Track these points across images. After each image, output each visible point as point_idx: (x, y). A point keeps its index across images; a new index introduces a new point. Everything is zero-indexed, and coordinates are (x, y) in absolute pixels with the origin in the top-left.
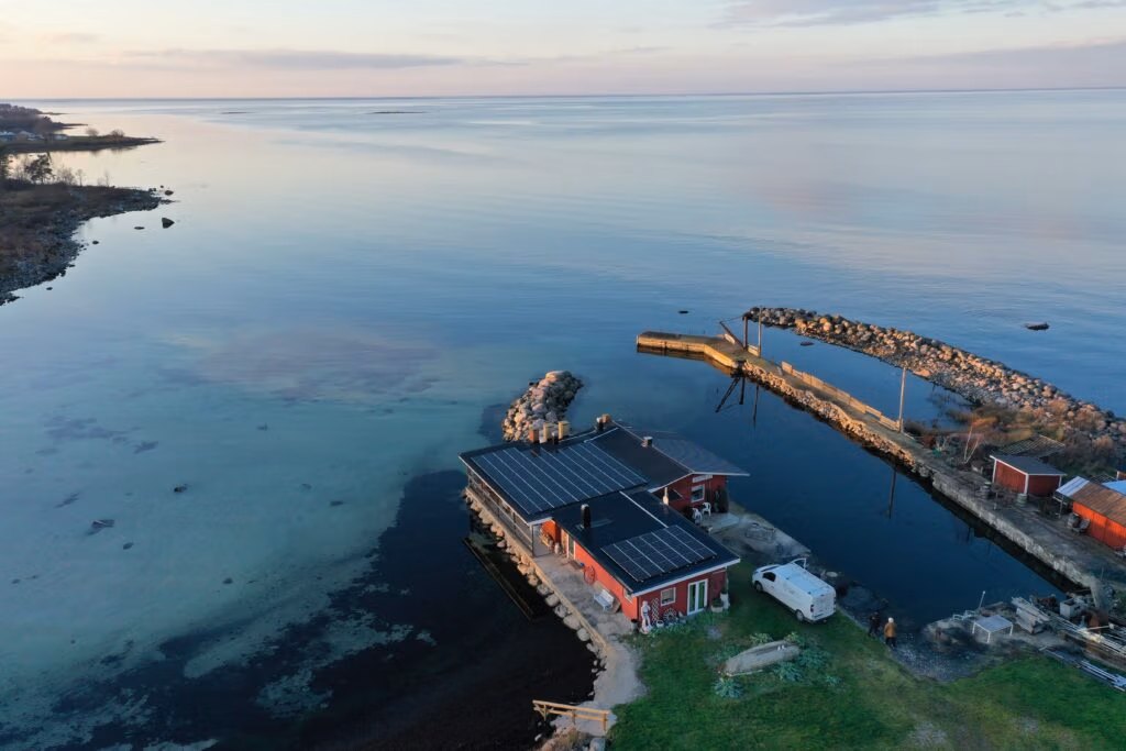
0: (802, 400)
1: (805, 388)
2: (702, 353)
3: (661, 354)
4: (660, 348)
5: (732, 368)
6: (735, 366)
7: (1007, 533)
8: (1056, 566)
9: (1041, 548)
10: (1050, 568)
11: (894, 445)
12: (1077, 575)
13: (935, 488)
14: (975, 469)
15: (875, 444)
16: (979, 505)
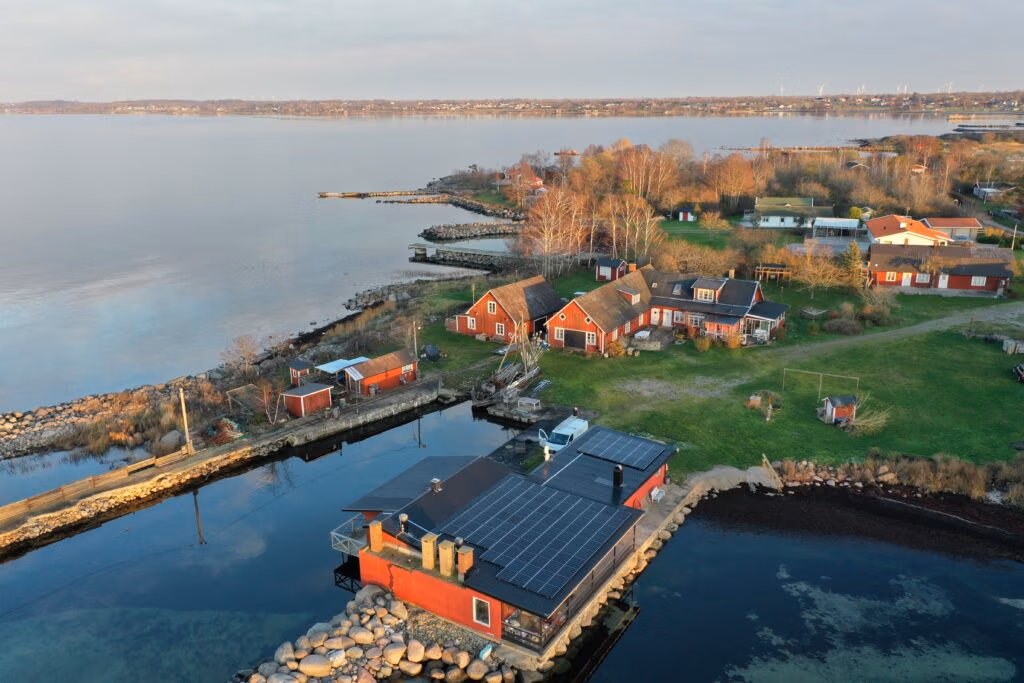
7: (377, 417)
8: (416, 405)
9: (403, 405)
10: (413, 409)
11: (217, 459)
12: (428, 397)
13: (298, 446)
14: (283, 421)
15: (196, 476)
16: (347, 421)
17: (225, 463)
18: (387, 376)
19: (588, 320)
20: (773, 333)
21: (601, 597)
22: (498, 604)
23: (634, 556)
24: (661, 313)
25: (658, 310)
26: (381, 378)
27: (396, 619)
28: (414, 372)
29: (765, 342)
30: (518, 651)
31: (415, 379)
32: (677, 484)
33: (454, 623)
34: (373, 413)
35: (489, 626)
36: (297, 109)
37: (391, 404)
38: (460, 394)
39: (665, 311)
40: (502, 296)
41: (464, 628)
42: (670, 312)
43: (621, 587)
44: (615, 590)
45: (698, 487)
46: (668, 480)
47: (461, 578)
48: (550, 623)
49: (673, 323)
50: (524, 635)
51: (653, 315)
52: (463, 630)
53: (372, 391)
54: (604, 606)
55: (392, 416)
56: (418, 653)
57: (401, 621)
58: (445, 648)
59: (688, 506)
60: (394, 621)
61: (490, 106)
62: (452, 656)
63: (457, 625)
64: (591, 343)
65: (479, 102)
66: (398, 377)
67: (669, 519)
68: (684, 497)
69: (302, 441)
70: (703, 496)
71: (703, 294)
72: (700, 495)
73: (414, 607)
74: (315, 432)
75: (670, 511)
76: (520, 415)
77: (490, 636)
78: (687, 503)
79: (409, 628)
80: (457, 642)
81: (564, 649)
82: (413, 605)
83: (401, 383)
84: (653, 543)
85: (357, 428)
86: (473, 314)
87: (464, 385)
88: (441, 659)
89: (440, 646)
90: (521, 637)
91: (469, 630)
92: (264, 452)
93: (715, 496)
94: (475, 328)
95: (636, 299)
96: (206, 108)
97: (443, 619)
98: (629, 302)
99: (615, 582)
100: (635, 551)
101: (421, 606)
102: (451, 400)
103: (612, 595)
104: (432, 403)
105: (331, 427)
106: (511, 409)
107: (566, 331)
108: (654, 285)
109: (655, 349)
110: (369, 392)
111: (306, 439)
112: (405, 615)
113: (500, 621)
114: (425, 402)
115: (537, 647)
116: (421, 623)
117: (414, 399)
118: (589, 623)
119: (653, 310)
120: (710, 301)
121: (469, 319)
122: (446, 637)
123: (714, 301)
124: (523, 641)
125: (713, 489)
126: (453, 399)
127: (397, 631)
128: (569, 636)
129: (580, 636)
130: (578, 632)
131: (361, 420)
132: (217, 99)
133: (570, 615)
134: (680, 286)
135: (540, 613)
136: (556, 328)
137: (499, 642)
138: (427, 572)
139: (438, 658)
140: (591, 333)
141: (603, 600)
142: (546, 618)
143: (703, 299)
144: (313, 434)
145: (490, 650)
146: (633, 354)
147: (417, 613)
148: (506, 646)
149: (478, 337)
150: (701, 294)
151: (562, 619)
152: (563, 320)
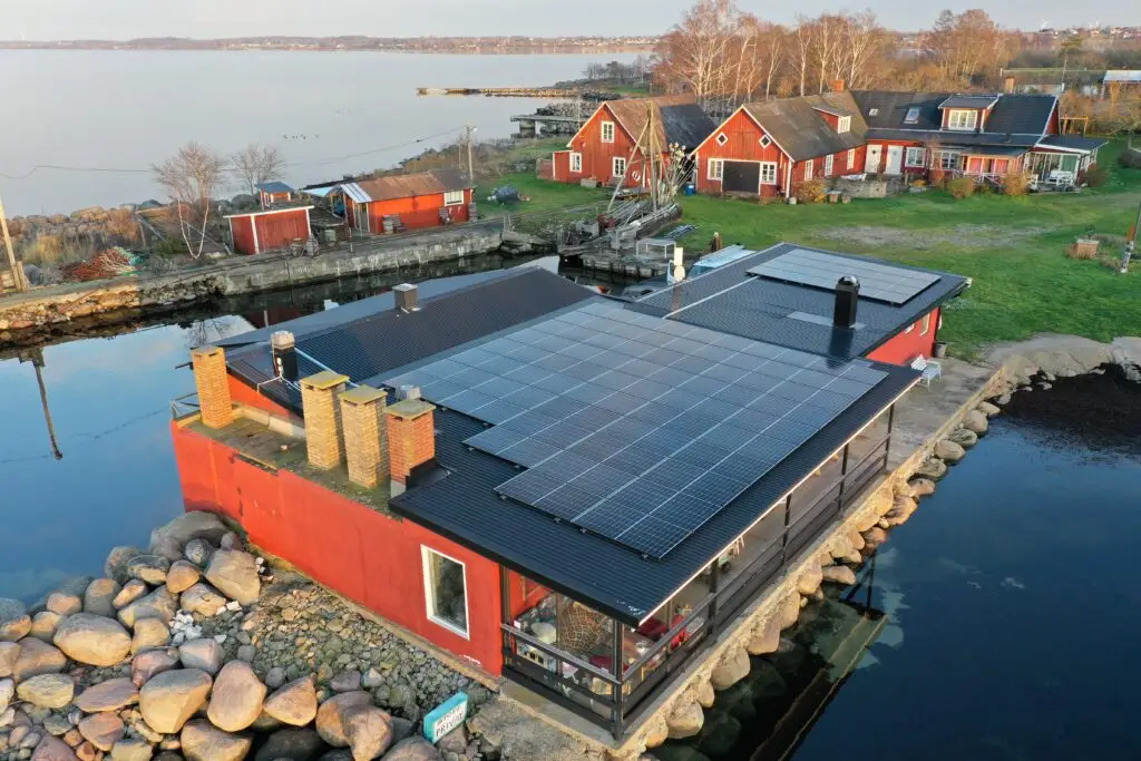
8: (461, 251)
9: (438, 248)
10: (456, 258)
12: (485, 242)
13: (234, 295)
14: (217, 255)
15: (20, 325)
16: (331, 263)
17: (86, 309)
19: (765, 141)
20: (1082, 177)
21: (805, 576)
22: (490, 569)
23: (886, 484)
24: (884, 152)
25: (878, 148)
26: (405, 207)
27: (222, 600)
28: (466, 208)
29: (1070, 189)
30: (544, 718)
31: (467, 218)
32: (962, 358)
33: (379, 621)
34: (382, 256)
35: (466, 635)
36: (424, 45)
37: (415, 245)
38: (540, 241)
39: (891, 148)
40: (625, 113)
41: (406, 638)
42: (899, 149)
43: (857, 557)
44: (839, 562)
45: (1010, 367)
46: (942, 350)
47: (397, 489)
48: (656, 639)
49: (903, 168)
50: (569, 671)
51: (869, 156)
52: (401, 644)
53: (389, 226)
54: (812, 600)
56: (241, 704)
57: (233, 606)
58: (332, 693)
59: (992, 401)
60: (212, 606)
61: (642, 42)
62: (343, 720)
63: (390, 628)
64: (769, 182)
65: (631, 39)
66: (437, 210)
67: (955, 420)
68: (983, 380)
69: (243, 288)
70: (1021, 386)
71: (959, 119)
72: (1015, 381)
73: (287, 571)
74: (267, 273)
75: (959, 403)
76: (639, 265)
77: (469, 667)
78: (991, 394)
79: (248, 626)
80: (373, 677)
81: (696, 721)
82: (289, 565)
83: (441, 221)
84: (925, 465)
85: (350, 277)
86: (578, 146)
87: (549, 229)
88: (312, 725)
89: (317, 686)
90: (558, 676)
91: (415, 642)
92: (166, 299)
93: (1048, 386)
94: (580, 171)
95: (844, 125)
96: (325, 45)
97: (353, 608)
98: (834, 128)
99: (841, 541)
100: (888, 474)
101: (309, 570)
102: (523, 248)
103: (834, 574)
104: (491, 252)
105: (299, 270)
106: (623, 256)
107: (725, 162)
108: (873, 112)
109: (877, 195)
110: (382, 230)
111: (250, 285)
112: (249, 590)
113: (497, 623)
114: (478, 249)
115: (606, 712)
116: (289, 615)
117: (458, 242)
118: (772, 645)
119: (871, 148)
120: (969, 128)
121: (573, 155)
122: (345, 659)
123: (978, 130)
124: (567, 690)
125: (1041, 373)
126: (526, 247)
127: (208, 634)
128: (712, 681)
129: (745, 680)
130: (743, 669)
131: (357, 264)
132: (337, 35)
133: (718, 622)
134: (917, 110)
135: (619, 604)
136: (710, 160)
137: (494, 687)
138: (318, 474)
139: (301, 722)
140: (769, 164)
141: (811, 586)
142: (634, 622)
143: (958, 128)
144: (263, 278)
145: (463, 708)
146: (840, 200)
147: (286, 588)
148: (513, 700)
149: (584, 183)
150: (955, 118)
151: (695, 626)
152: (721, 144)
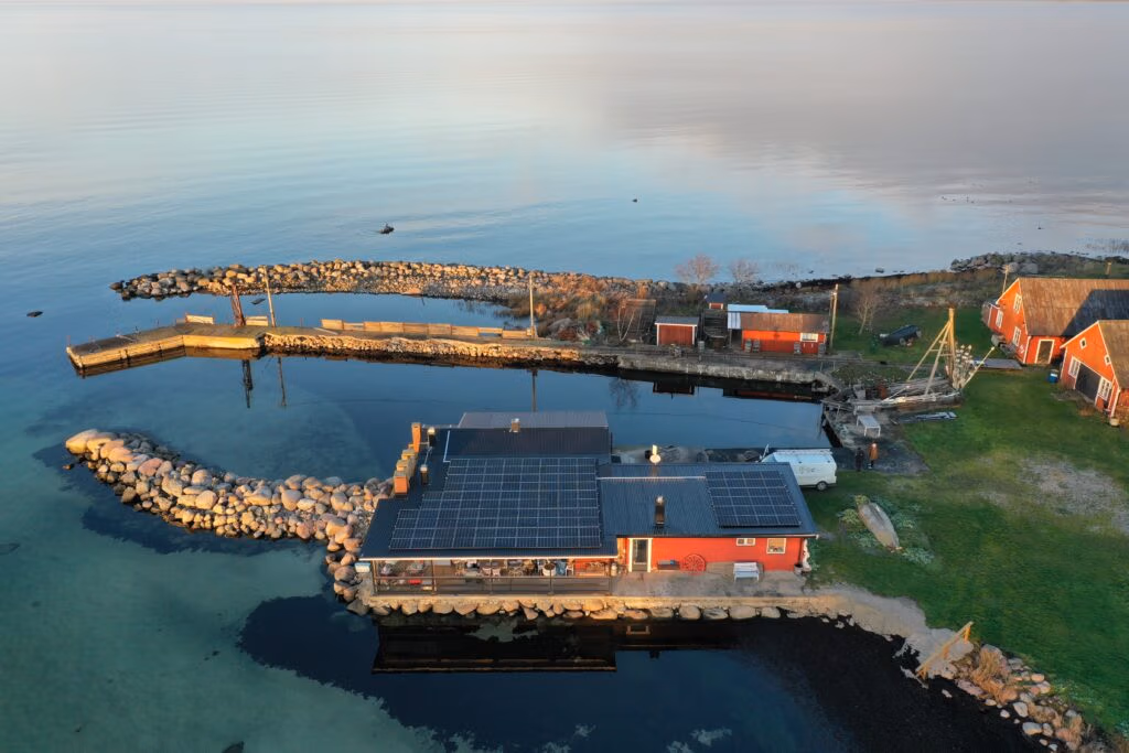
0: (392, 349)
1: (389, 336)
2: (182, 347)
3: (122, 368)
4: (121, 361)
5: (252, 349)
6: (257, 345)
7: (722, 374)
8: (779, 378)
9: (760, 372)
11: (547, 350)
13: (622, 369)
14: (633, 340)
15: (522, 357)
16: (683, 364)
17: (551, 356)
18: (776, 336)
19: (1108, 360)
23: (601, 599)
26: (769, 336)
32: (811, 582)
37: (744, 366)
43: (550, 614)
44: (539, 612)
45: (834, 602)
53: (748, 347)
54: (505, 614)
55: (741, 380)
59: (782, 611)
64: (1103, 397)
67: (724, 603)
68: (778, 595)
70: (823, 616)
72: (821, 612)
76: (839, 433)
78: (785, 608)
84: (658, 608)
86: (1002, 306)
93: (840, 626)
94: (1000, 326)
100: (608, 595)
106: (844, 423)
107: (1081, 365)
114: (793, 380)
117: (778, 372)
121: (999, 312)
130: (444, 610)
136: (1073, 358)
140: (1107, 381)
141: (508, 607)
149: (993, 338)
152: (1082, 347)
